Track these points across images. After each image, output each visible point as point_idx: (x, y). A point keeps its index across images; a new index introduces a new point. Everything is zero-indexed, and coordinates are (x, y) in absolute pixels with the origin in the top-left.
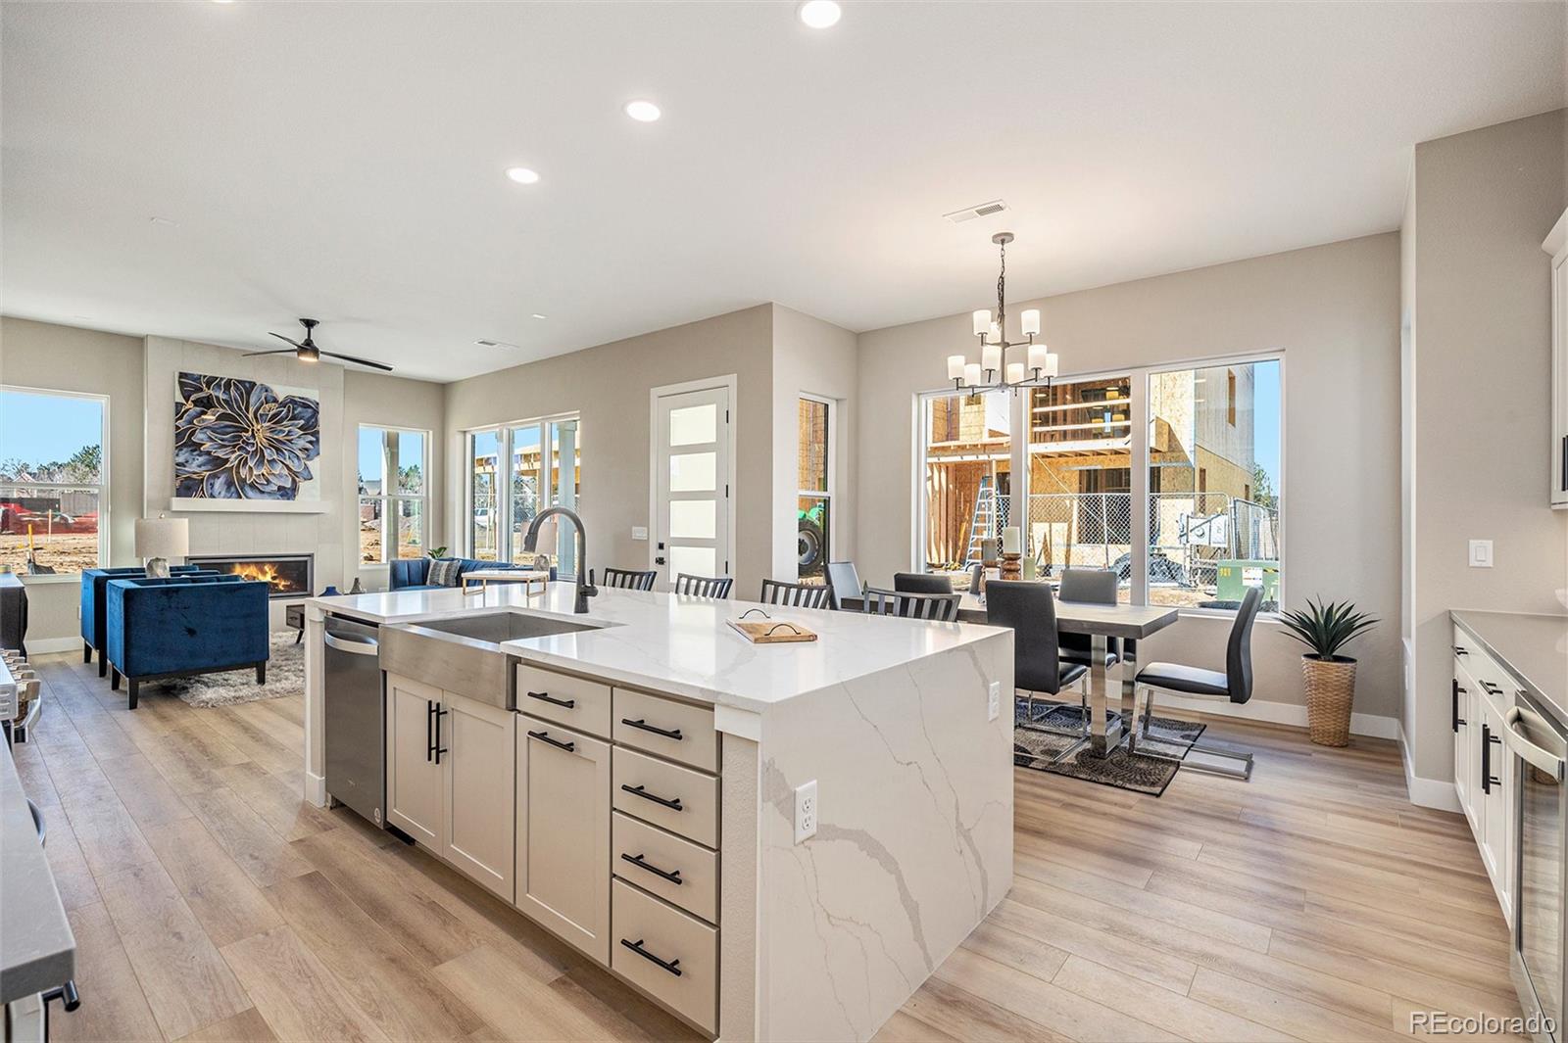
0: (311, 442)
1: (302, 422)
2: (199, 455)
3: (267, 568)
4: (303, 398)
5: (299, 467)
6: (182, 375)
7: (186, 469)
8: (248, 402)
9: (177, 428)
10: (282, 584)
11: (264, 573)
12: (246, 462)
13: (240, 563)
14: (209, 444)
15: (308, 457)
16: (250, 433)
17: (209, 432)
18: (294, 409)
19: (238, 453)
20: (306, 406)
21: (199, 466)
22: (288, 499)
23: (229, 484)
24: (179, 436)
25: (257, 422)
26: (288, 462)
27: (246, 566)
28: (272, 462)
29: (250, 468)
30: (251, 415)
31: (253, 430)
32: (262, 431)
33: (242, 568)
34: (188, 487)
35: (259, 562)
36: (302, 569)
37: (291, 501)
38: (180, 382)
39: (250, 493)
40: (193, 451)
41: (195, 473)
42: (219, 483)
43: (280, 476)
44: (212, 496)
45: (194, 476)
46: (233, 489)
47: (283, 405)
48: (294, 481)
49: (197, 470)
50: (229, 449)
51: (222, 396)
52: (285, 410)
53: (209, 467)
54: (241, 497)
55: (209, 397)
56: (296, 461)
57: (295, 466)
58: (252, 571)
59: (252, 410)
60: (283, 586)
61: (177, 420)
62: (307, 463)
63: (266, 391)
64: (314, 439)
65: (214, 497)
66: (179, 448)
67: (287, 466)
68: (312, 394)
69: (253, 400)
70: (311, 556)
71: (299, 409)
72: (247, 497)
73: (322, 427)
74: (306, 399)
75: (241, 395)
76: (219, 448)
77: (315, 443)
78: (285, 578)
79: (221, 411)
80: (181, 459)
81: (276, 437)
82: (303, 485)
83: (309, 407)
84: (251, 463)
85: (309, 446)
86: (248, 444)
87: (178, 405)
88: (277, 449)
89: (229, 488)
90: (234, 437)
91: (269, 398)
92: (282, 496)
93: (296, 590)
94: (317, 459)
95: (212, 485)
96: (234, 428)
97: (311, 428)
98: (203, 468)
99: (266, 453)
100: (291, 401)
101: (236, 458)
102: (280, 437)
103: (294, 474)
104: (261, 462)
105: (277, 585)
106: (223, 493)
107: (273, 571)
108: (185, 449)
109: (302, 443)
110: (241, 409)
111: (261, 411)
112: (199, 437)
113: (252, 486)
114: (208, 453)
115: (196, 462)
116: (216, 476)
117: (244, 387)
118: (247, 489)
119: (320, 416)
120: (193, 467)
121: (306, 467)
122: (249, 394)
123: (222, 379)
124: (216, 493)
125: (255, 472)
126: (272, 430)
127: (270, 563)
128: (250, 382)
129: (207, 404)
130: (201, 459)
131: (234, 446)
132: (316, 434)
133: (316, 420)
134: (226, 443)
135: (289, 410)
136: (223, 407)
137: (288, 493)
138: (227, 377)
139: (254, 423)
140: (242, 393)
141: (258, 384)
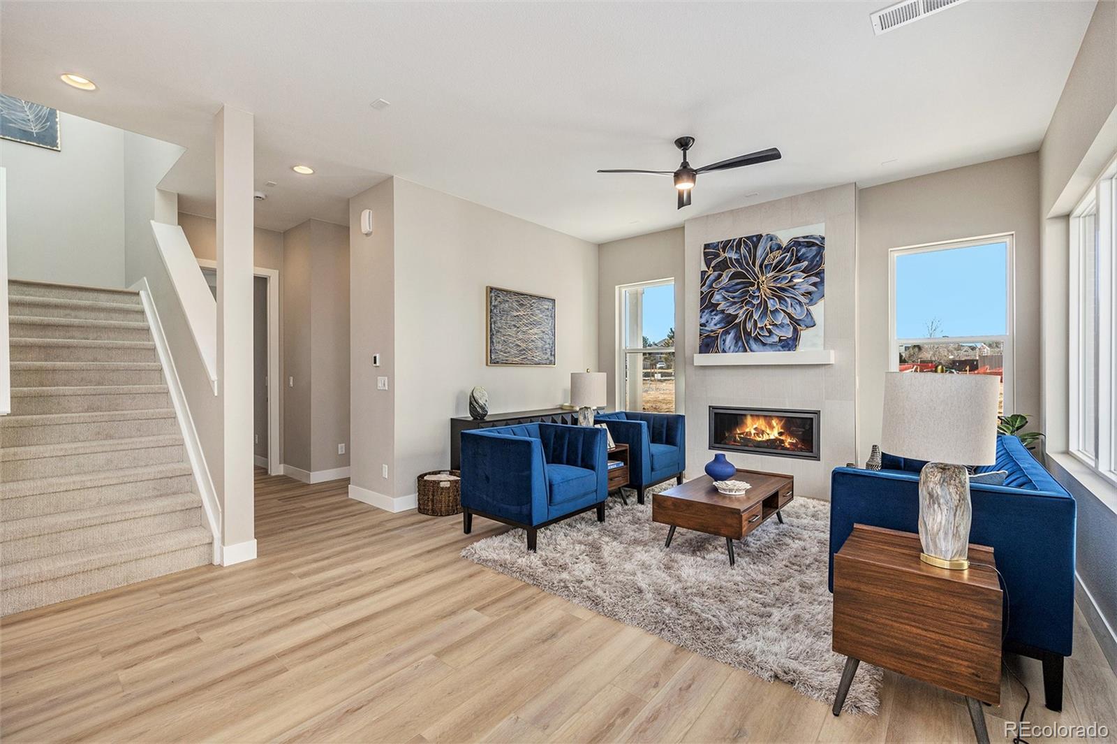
0: (814, 284)
1: (806, 263)
2: (716, 315)
3: (774, 422)
4: (807, 237)
5: (801, 315)
6: (707, 246)
7: (706, 328)
8: (755, 256)
9: (702, 293)
10: (788, 441)
11: (772, 427)
12: (752, 316)
13: (752, 415)
14: (723, 303)
15: (812, 302)
16: (756, 286)
17: (724, 293)
18: (798, 251)
19: (745, 308)
20: (810, 245)
21: (715, 325)
22: (789, 350)
23: (737, 338)
24: (703, 300)
25: (762, 273)
26: (790, 310)
27: (755, 418)
28: (775, 312)
29: (755, 321)
30: (757, 269)
31: (758, 282)
32: (766, 280)
33: (753, 420)
34: (708, 344)
35: (766, 414)
36: (807, 427)
37: (791, 352)
38: (704, 253)
39: (754, 346)
40: (711, 312)
41: (712, 331)
42: (730, 338)
43: (782, 325)
44: (724, 351)
45: (712, 334)
46: (740, 343)
47: (787, 250)
48: (796, 331)
49: (714, 328)
50: (738, 306)
51: (734, 256)
52: (789, 254)
53: (723, 325)
54: (746, 351)
55: (725, 260)
56: (798, 307)
57: (797, 313)
58: (761, 423)
59: (758, 262)
60: (791, 444)
61: (702, 287)
62: (810, 307)
63: (771, 240)
64: (818, 280)
65: (725, 352)
66: (702, 311)
67: (789, 315)
68: (815, 229)
69: (759, 252)
70: (817, 413)
71: (803, 250)
72: (751, 351)
73: (828, 266)
74: (811, 237)
75: (749, 252)
76: (730, 306)
77: (819, 284)
78: (792, 434)
79: (733, 270)
80: (703, 321)
81: (779, 285)
82: (805, 334)
83: (814, 244)
84: (756, 317)
85: (813, 289)
86: (753, 297)
87: (703, 273)
88: (780, 298)
89: (736, 343)
90: (742, 293)
91: (773, 247)
92: (783, 347)
93: (801, 450)
94: (821, 303)
95: (724, 341)
96: (743, 283)
97: (815, 270)
98: (718, 326)
99: (770, 303)
100: (796, 243)
101: (744, 313)
102: (783, 284)
103: (795, 322)
104: (764, 314)
105: (782, 441)
106: (732, 348)
107: (779, 426)
108: (706, 311)
109: (807, 287)
110: (748, 264)
111: (766, 262)
112: (717, 297)
113: (756, 339)
114: (723, 312)
115: (714, 321)
116: (727, 332)
117: (752, 242)
118: (752, 342)
119: (826, 253)
120: (711, 327)
121: (809, 313)
122: (755, 248)
123: (734, 240)
124: (727, 348)
125: (759, 325)
126: (775, 279)
127: (778, 417)
128: (757, 236)
129: (723, 266)
130: (717, 318)
131: (742, 302)
132: (820, 274)
133: (821, 258)
134: (736, 300)
135: (792, 254)
136: (735, 267)
137: (789, 344)
138: (738, 237)
139: (760, 275)
140: (750, 248)
141: (764, 235)
